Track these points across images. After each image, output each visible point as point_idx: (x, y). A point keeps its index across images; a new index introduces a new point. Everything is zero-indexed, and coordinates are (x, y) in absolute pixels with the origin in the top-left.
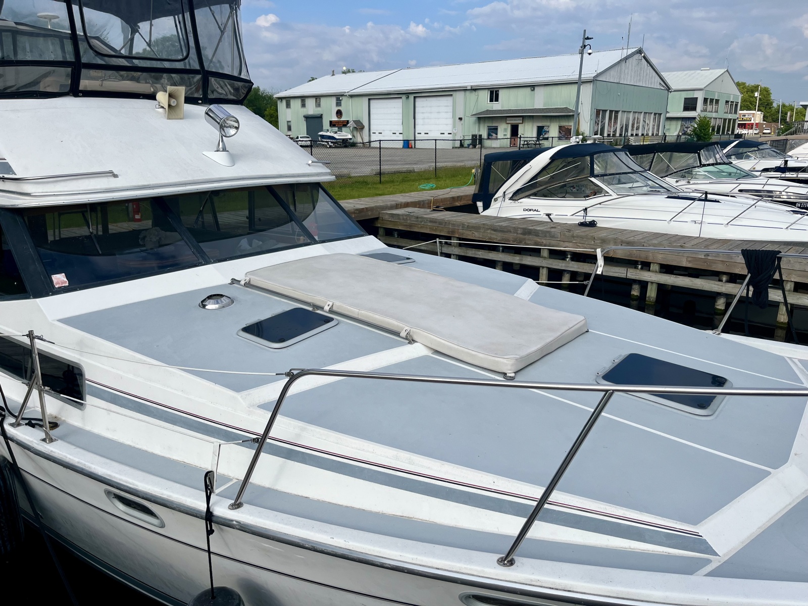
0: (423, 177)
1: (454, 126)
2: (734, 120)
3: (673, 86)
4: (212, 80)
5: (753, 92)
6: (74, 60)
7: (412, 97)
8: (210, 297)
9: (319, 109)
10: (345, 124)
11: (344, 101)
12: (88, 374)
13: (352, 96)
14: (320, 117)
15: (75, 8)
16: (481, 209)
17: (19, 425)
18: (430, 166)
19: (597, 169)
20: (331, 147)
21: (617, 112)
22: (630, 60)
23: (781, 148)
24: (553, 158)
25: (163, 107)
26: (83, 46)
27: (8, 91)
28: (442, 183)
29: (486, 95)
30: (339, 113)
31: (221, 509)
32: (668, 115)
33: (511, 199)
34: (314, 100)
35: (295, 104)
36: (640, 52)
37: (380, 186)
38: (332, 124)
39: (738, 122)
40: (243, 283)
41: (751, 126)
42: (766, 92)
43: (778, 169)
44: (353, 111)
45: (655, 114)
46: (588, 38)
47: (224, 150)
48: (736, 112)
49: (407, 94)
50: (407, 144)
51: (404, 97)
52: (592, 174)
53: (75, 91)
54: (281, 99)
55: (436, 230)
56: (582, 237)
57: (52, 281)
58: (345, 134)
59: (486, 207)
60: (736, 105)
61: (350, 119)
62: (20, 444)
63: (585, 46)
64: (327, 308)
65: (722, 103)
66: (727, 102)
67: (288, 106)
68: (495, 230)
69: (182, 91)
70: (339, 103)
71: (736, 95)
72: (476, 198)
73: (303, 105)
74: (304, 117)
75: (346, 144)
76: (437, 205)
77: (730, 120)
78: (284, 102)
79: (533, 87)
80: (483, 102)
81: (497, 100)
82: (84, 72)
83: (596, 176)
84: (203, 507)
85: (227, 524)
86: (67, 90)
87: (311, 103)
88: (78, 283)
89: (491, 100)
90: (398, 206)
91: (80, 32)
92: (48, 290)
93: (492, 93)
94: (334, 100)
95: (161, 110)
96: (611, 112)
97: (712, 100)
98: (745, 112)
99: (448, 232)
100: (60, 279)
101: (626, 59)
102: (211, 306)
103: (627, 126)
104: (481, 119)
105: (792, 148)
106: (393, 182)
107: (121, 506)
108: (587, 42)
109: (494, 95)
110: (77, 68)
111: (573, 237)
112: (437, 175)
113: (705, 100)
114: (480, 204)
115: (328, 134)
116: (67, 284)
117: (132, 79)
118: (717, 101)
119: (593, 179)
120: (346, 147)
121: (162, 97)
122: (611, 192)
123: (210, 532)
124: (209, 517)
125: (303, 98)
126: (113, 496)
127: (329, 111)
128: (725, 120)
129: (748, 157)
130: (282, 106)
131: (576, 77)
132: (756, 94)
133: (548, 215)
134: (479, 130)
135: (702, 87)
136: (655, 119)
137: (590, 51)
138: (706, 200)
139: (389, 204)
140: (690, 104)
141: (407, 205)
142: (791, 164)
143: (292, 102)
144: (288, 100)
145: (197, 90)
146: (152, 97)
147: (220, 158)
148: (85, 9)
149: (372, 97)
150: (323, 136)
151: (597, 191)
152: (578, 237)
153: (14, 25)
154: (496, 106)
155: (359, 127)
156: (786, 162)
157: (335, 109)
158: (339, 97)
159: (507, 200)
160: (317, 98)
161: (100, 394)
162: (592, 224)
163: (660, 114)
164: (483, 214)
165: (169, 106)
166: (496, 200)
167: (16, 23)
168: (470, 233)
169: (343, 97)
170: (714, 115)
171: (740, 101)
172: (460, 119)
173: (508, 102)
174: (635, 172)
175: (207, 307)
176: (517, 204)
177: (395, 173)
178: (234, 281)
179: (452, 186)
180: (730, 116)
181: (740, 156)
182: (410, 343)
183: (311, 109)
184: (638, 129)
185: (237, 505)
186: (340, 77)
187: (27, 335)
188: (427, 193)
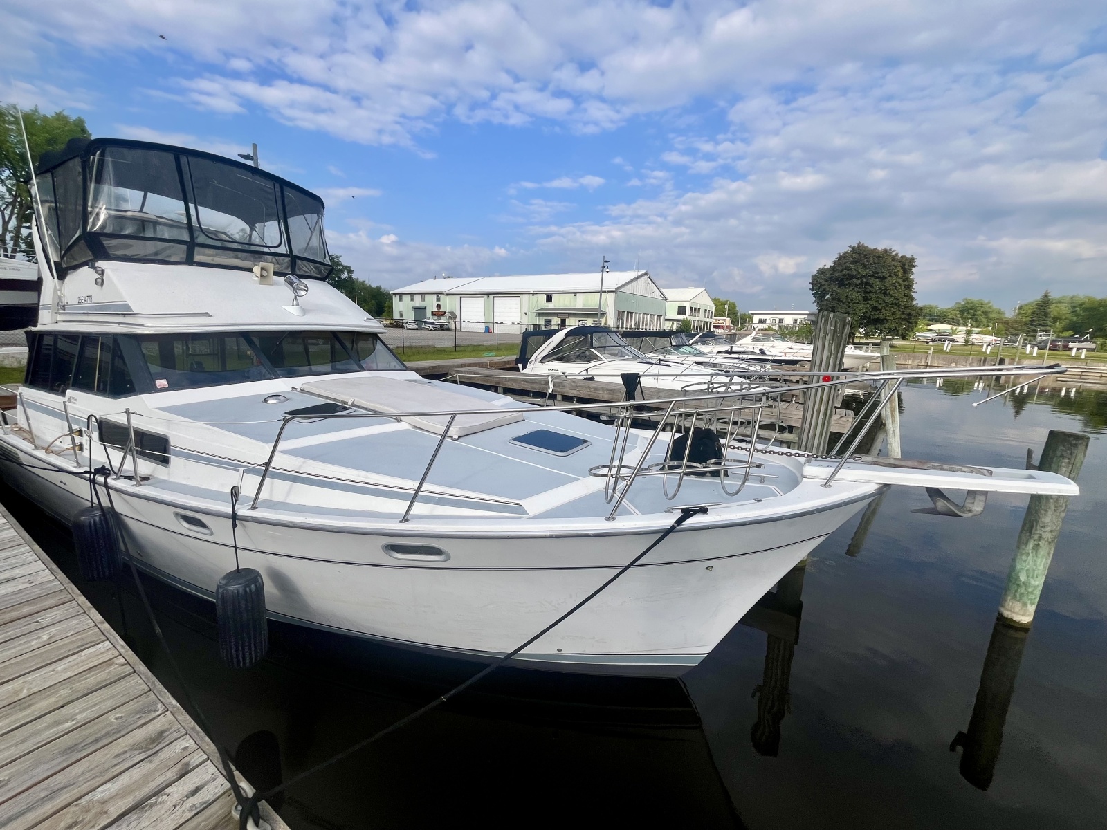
0: (489, 349)
1: (521, 318)
2: (711, 323)
3: (669, 299)
4: (299, 262)
5: (725, 305)
6: (189, 240)
7: (491, 297)
8: (270, 396)
9: (424, 303)
10: (443, 314)
11: (442, 297)
12: (173, 442)
13: (448, 295)
14: (425, 308)
15: (192, 206)
16: (521, 369)
17: (118, 479)
18: (494, 343)
19: (595, 344)
20: (431, 330)
21: (632, 313)
22: (639, 280)
23: (732, 339)
24: (567, 335)
25: (257, 277)
26: (197, 233)
27: (135, 257)
28: (501, 353)
29: (544, 297)
30: (438, 306)
31: (242, 511)
32: (667, 317)
33: (540, 362)
34: (420, 296)
35: (406, 299)
36: (646, 274)
37: (455, 353)
38: (433, 314)
39: (712, 325)
40: (298, 390)
41: (723, 328)
42: (733, 306)
43: (727, 352)
44: (448, 305)
45: (658, 316)
46: (606, 262)
47: (297, 305)
48: (711, 318)
49: (488, 294)
50: (488, 330)
51: (486, 296)
52: (592, 347)
53: (189, 261)
54: (395, 294)
55: (487, 382)
56: (582, 387)
57: (155, 384)
58: (443, 320)
59: (524, 367)
60: (712, 313)
61: (447, 311)
62: (118, 490)
63: (604, 267)
64: (350, 403)
65: (702, 312)
66: (706, 310)
67: (401, 299)
68: (526, 382)
69: (271, 267)
70: (438, 299)
71: (711, 306)
72: (517, 361)
73: (412, 300)
74: (413, 308)
75: (442, 328)
76: (490, 366)
77: (708, 322)
78: (398, 296)
79: (575, 293)
80: (541, 301)
81: (551, 301)
82: (197, 249)
83: (594, 348)
84: (230, 511)
85: (245, 519)
86: (184, 261)
87: (417, 298)
88: (173, 386)
89: (547, 301)
90: (463, 365)
91: (195, 224)
92: (152, 389)
93: (547, 296)
94: (435, 296)
95: (257, 278)
96: (628, 313)
97: (695, 309)
98: (720, 318)
99: (496, 383)
100: (161, 383)
101: (637, 278)
102: (271, 402)
103: (639, 322)
104: (540, 314)
105: (739, 339)
106: (465, 351)
107: (186, 525)
108: (606, 264)
109: (549, 298)
110: (191, 246)
111: (577, 386)
112: (498, 348)
113: (691, 308)
114: (520, 366)
115: (430, 320)
116: (167, 386)
117: (236, 257)
118: (699, 309)
119: (592, 350)
120: (443, 330)
121: (257, 270)
122: (603, 358)
123: (235, 525)
124: (234, 517)
125: (412, 294)
126: (180, 517)
127: (431, 304)
128: (705, 322)
129: (708, 344)
130: (396, 300)
131: (599, 289)
132: (726, 306)
133: (564, 373)
134: (539, 322)
135: (689, 300)
136: (657, 319)
137: (608, 270)
138: (660, 364)
139: (456, 364)
140: (682, 311)
141: (469, 365)
142: (735, 349)
143: (404, 297)
144: (401, 295)
145: (287, 268)
146: (250, 270)
147: (294, 310)
148: (200, 208)
149: (463, 295)
150: (426, 322)
151: (596, 358)
152: (579, 386)
153: (155, 218)
154: (550, 305)
155: (453, 316)
156: (732, 347)
157: (436, 303)
158: (438, 295)
159: (537, 362)
160: (423, 294)
161: (180, 454)
162: (592, 379)
163: (661, 316)
164: (523, 372)
165: (262, 276)
166: (530, 363)
167: (156, 216)
168: (509, 384)
169: (442, 295)
170: (697, 319)
171: (714, 310)
172: (526, 313)
173: (559, 302)
174: (620, 346)
175: (269, 402)
176: (544, 365)
177: (469, 346)
178: (294, 389)
179: (507, 355)
180: (707, 320)
181: (703, 343)
182: (398, 422)
183: (418, 302)
184: (646, 325)
185: (253, 508)
186: (441, 281)
187: (125, 412)
188: (488, 358)
